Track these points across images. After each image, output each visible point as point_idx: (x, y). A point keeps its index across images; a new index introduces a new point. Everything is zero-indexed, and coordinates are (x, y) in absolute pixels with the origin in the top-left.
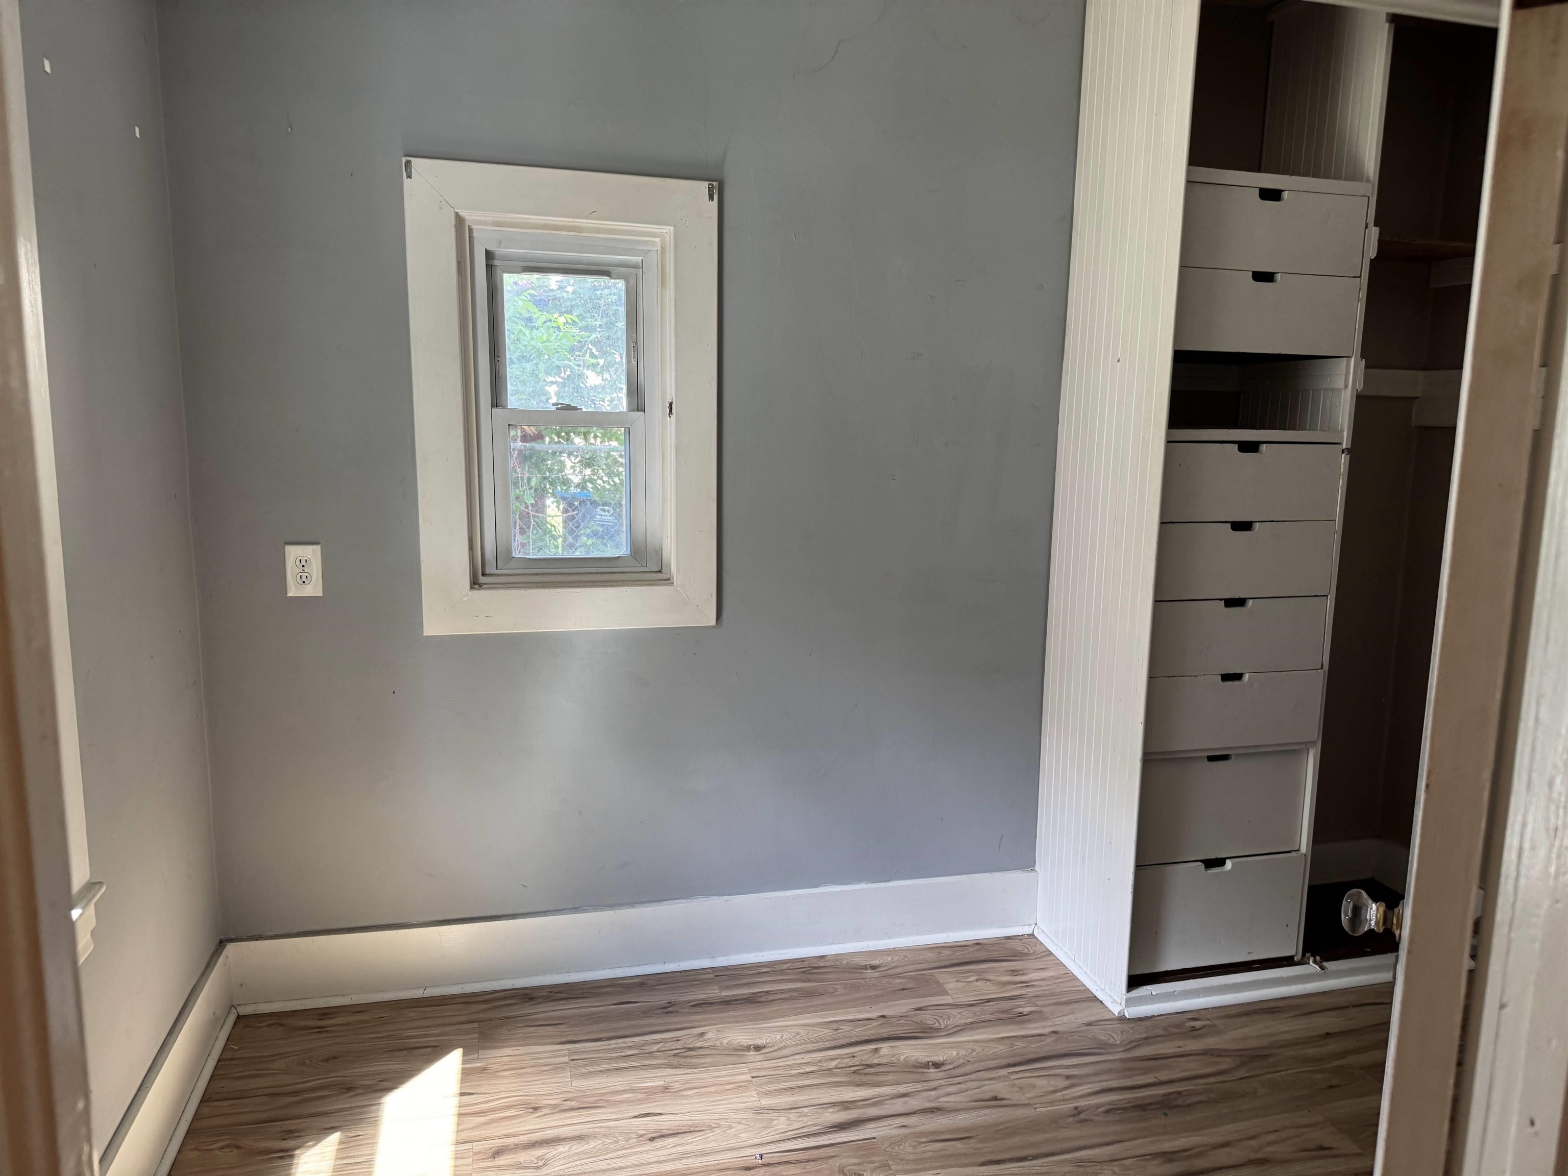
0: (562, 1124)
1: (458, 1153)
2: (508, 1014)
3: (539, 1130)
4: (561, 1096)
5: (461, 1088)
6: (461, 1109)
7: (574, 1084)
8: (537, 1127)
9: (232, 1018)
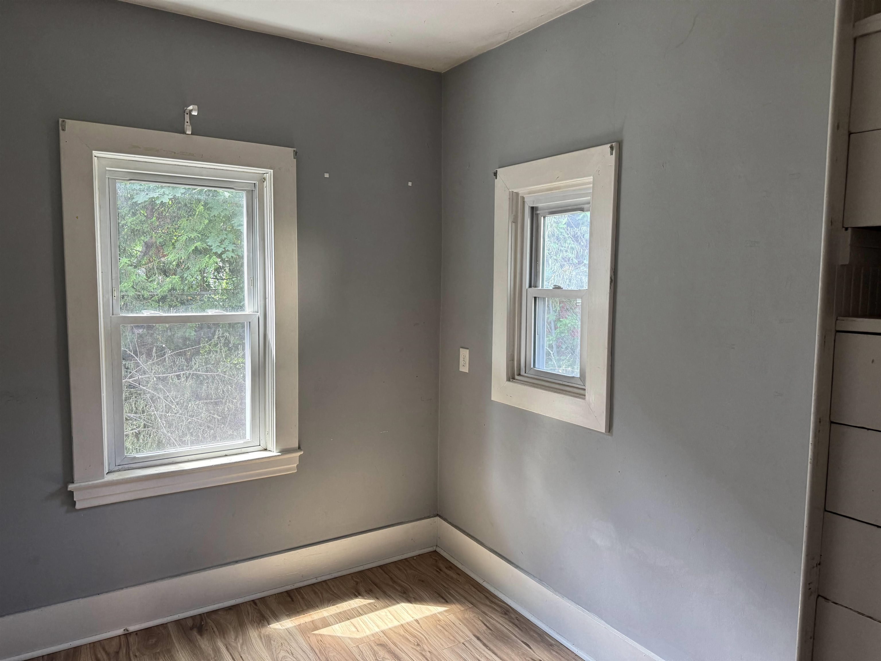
0: (411, 657)
1: (377, 634)
2: (486, 611)
3: (403, 651)
4: (431, 649)
5: (421, 619)
6: (407, 625)
7: (445, 651)
8: (405, 650)
9: (431, 549)
